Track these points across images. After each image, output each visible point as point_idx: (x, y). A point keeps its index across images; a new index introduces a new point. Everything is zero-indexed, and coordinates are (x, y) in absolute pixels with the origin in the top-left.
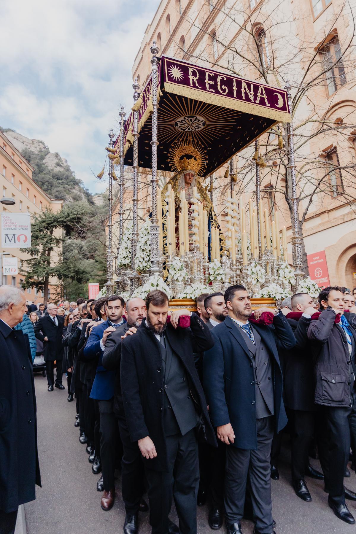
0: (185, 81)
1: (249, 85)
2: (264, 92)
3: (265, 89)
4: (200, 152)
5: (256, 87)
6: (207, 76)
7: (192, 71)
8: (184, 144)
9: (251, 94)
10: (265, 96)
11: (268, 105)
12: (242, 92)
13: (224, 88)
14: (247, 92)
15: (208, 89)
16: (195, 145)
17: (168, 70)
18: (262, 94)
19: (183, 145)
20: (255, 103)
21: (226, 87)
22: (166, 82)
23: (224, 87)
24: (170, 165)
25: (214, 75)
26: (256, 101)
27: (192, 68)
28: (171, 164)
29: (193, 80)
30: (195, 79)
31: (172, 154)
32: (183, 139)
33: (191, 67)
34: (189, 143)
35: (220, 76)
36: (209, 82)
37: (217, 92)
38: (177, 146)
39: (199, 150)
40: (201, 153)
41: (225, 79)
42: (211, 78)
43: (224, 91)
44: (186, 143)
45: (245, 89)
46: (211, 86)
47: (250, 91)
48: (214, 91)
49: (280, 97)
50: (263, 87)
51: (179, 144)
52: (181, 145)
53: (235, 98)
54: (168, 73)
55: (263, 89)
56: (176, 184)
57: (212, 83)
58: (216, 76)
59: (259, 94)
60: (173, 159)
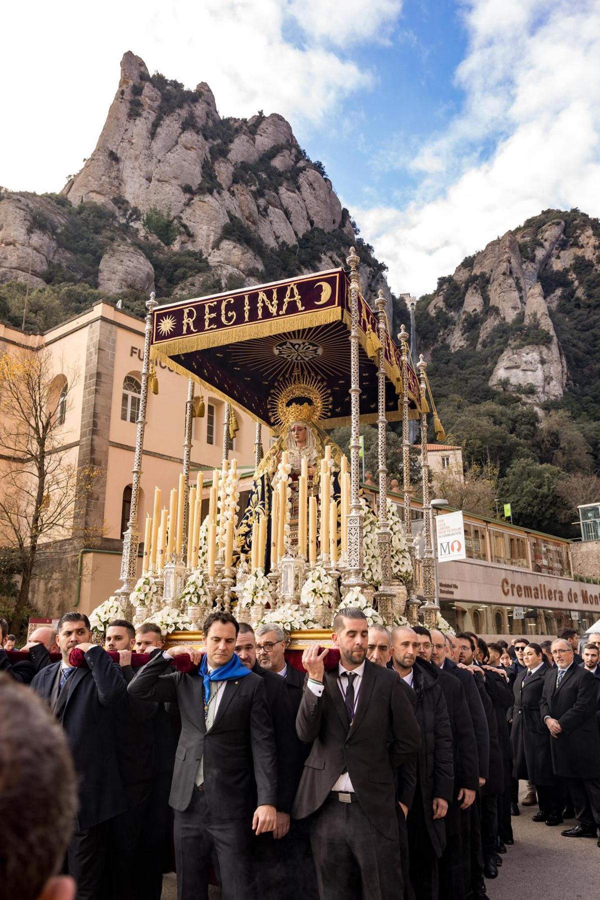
2: (295, 291)
3: (297, 287)
5: (282, 291)
6: (207, 310)
7: (188, 311)
9: (273, 305)
10: (296, 298)
11: (301, 309)
12: (258, 308)
13: (230, 315)
15: (207, 328)
17: (157, 326)
18: (291, 296)
20: (278, 315)
21: (233, 313)
22: (152, 344)
25: (216, 303)
26: (280, 312)
27: (188, 307)
29: (188, 324)
30: (191, 321)
35: (225, 300)
36: (209, 316)
37: (220, 326)
40: (318, 389)
41: (232, 301)
42: (212, 310)
43: (231, 319)
45: (263, 301)
46: (212, 321)
48: (215, 326)
49: (324, 285)
50: (295, 284)
53: (246, 322)
54: (157, 330)
57: (214, 315)
59: (286, 299)
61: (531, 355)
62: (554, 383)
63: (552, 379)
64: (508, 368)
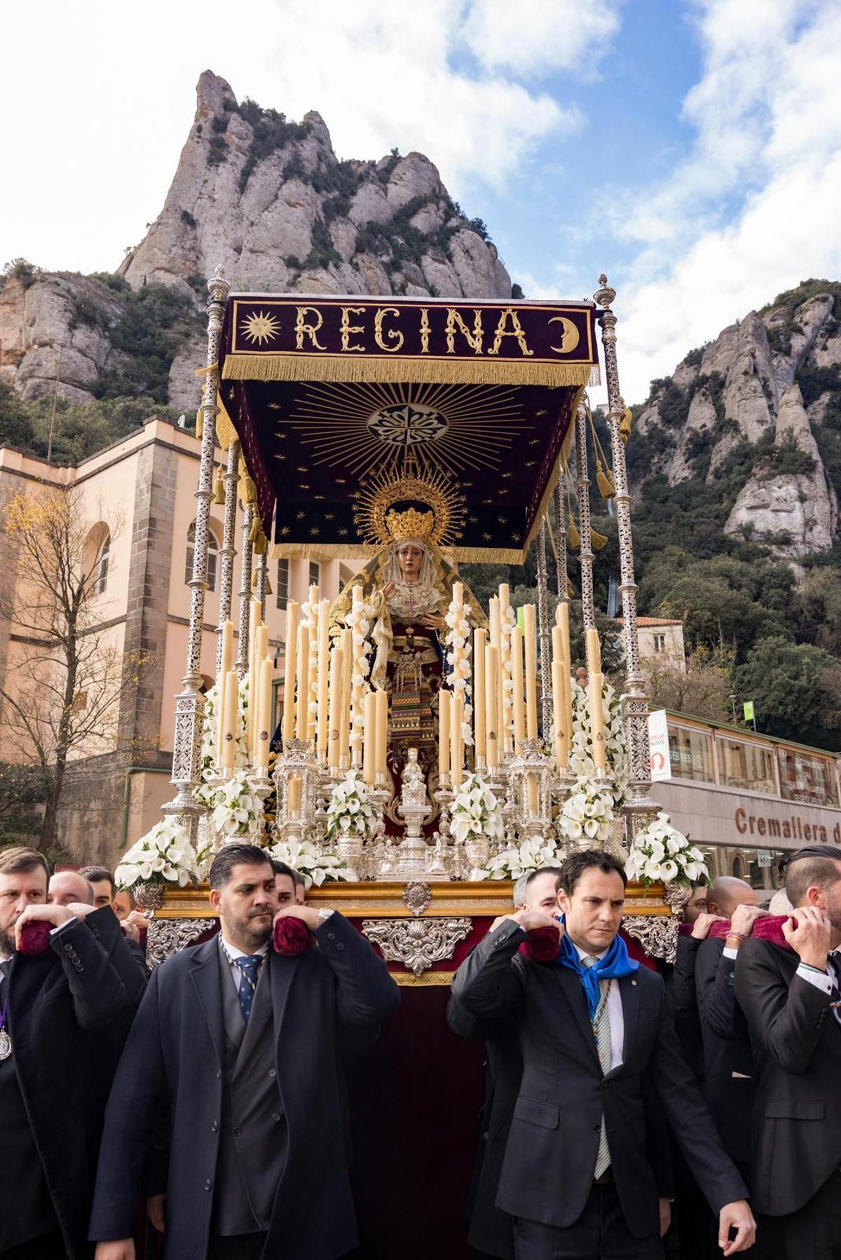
0: (283, 341)
1: (468, 315)
2: (516, 321)
3: (518, 315)
4: (442, 488)
5: (491, 316)
6: (345, 317)
7: (306, 313)
8: (395, 475)
9: (474, 337)
10: (519, 333)
11: (525, 352)
12: (446, 335)
13: (392, 337)
14: (463, 331)
15: (345, 347)
16: (427, 473)
17: (239, 323)
18: (509, 327)
19: (391, 478)
20: (485, 354)
21: (399, 333)
22: (230, 353)
23: (392, 334)
24: (359, 532)
25: (363, 310)
26: (490, 351)
27: (305, 306)
28: (363, 528)
29: (306, 334)
30: (312, 331)
31: (364, 506)
32: (389, 464)
33: (302, 306)
34: (408, 471)
35: (382, 308)
36: (350, 330)
37: (373, 349)
38: (376, 483)
39: (438, 485)
40: (445, 492)
41: (397, 314)
42: (354, 320)
43: (392, 342)
44: (400, 473)
45: (456, 326)
46: (354, 339)
47: (472, 328)
48: (363, 349)
49: (568, 324)
50: (514, 310)
51: (380, 478)
52: (386, 479)
53: (425, 354)
54: (239, 331)
55: (514, 315)
56: (377, 577)
57: (358, 329)
58: (372, 311)
59: (500, 332)
60: (368, 517)
61: (784, 489)
62: (818, 528)
63: (815, 522)
64: (751, 508)
